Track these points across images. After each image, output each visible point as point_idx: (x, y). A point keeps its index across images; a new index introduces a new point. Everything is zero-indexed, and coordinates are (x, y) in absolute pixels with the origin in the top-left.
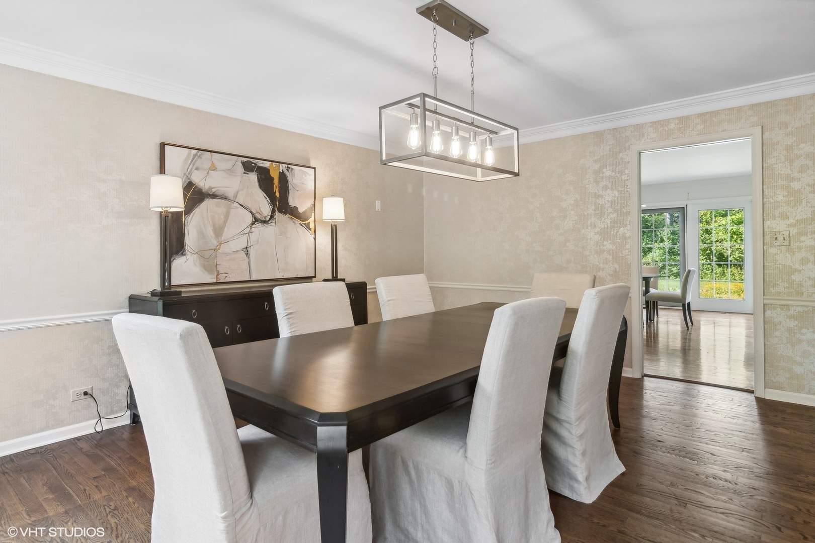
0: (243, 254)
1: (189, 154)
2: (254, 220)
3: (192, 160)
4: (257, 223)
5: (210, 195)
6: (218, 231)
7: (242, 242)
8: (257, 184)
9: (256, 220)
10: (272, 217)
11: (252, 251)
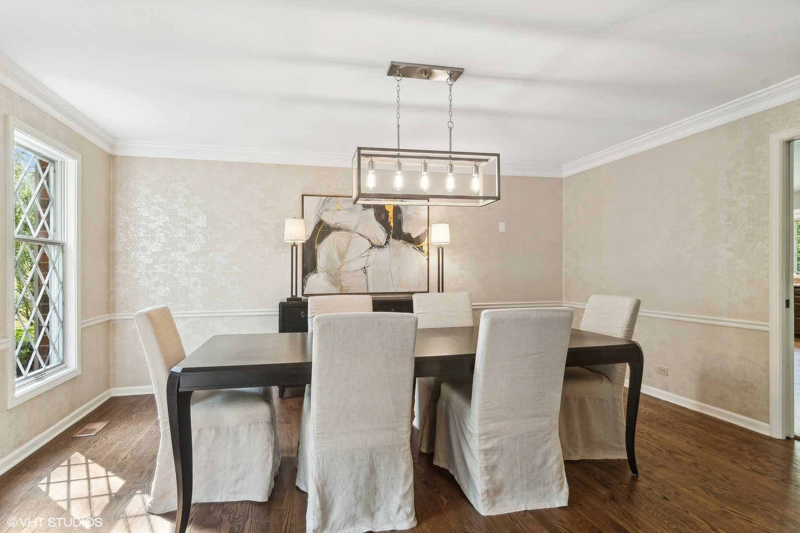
0: (362, 273)
1: (321, 200)
2: (371, 246)
3: (323, 203)
4: (373, 248)
5: (335, 228)
6: (342, 256)
7: (361, 263)
8: (374, 217)
9: (373, 246)
10: (387, 243)
11: (369, 270)
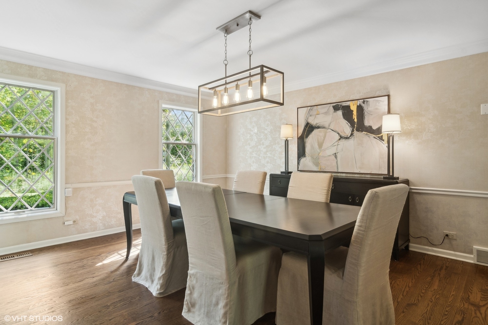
0: (333, 157)
1: (308, 109)
2: (340, 138)
3: (309, 111)
4: (341, 139)
5: (316, 127)
6: (320, 145)
7: (333, 150)
8: (342, 116)
9: (341, 137)
10: (352, 135)
11: (339, 156)
